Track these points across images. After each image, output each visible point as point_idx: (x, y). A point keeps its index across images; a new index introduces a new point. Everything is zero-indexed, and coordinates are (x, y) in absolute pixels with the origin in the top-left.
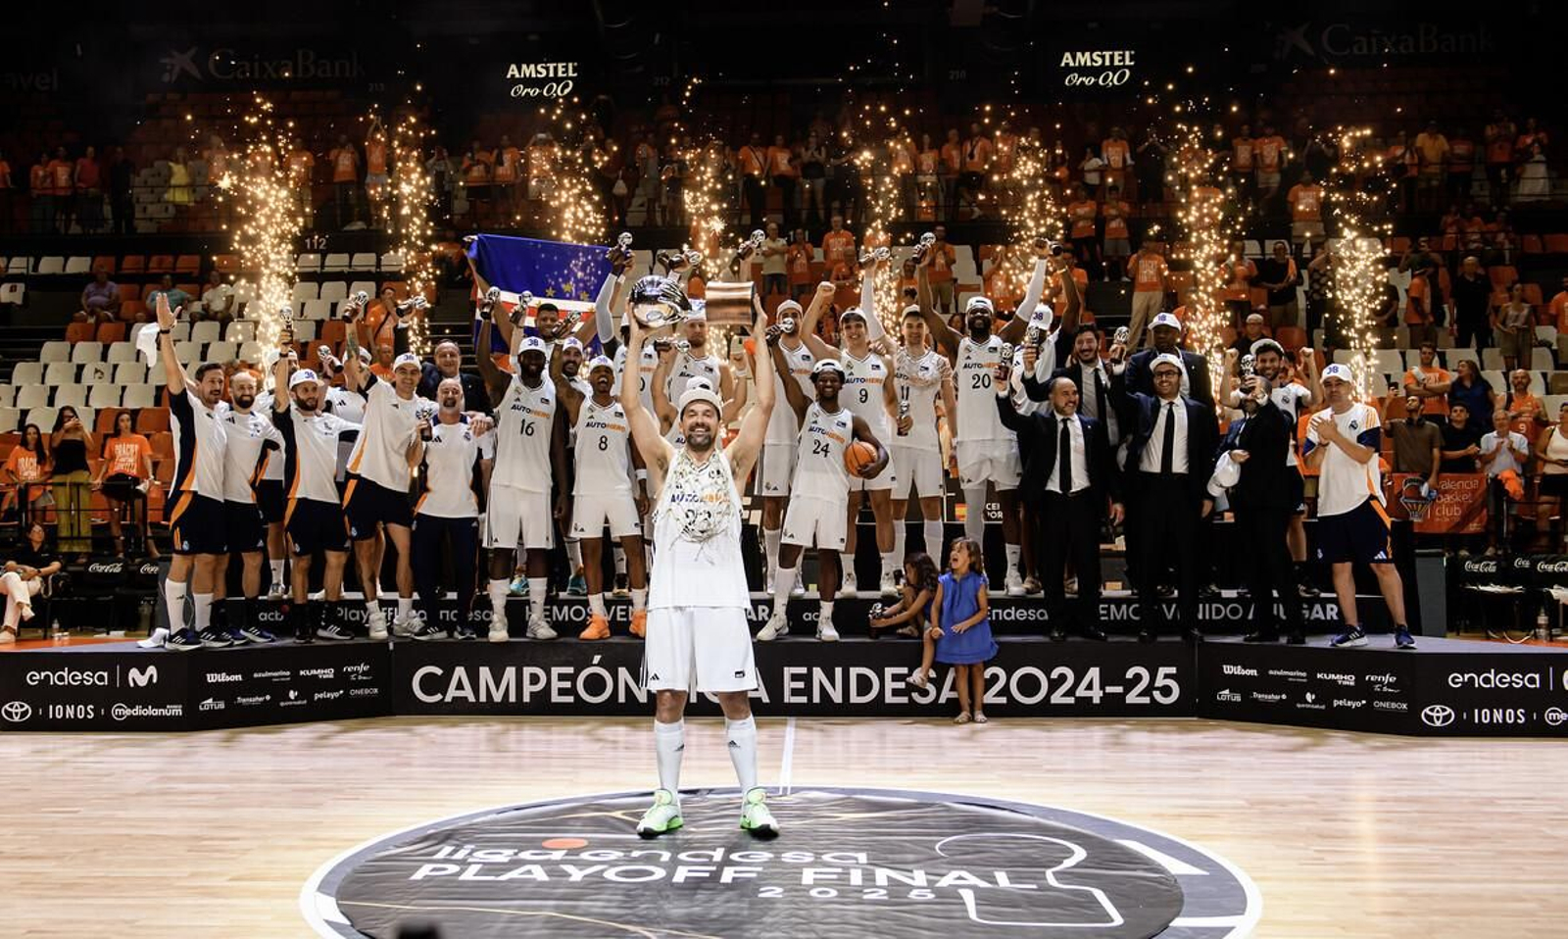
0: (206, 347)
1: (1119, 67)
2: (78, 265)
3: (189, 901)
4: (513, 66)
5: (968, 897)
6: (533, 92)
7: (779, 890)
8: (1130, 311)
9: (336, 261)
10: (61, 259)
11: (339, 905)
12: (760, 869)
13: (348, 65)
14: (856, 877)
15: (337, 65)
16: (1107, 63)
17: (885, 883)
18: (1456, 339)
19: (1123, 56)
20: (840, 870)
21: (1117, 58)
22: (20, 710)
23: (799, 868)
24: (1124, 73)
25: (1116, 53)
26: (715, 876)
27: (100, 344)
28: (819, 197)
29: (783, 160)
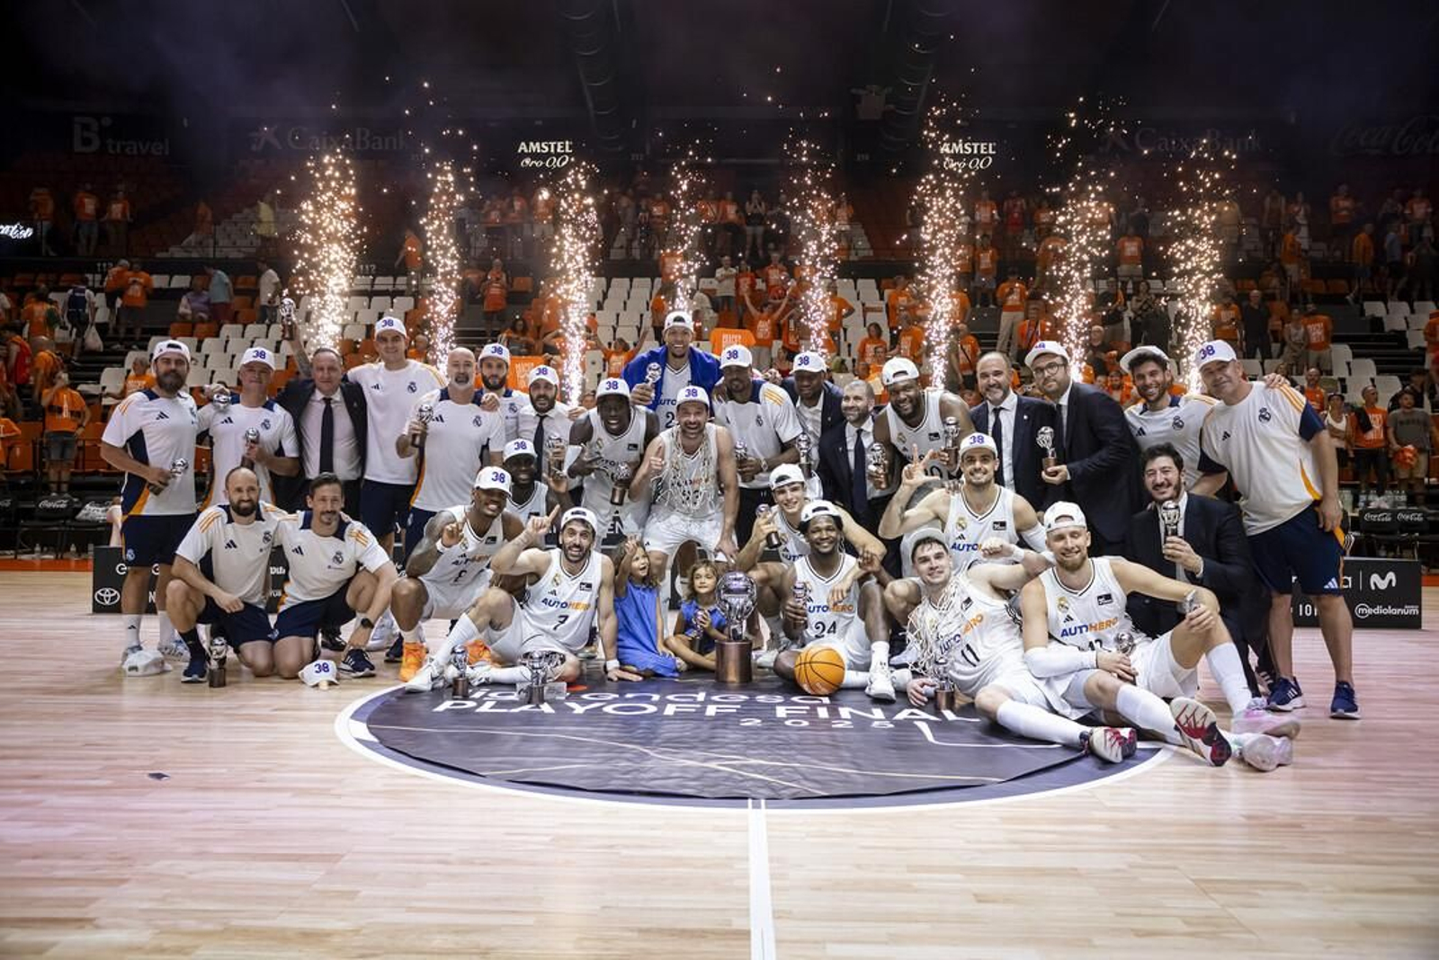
0: (279, 343)
1: (984, 155)
2: (180, 281)
3: (236, 724)
4: (523, 144)
5: (924, 727)
6: (538, 164)
7: (759, 721)
8: (998, 328)
9: (384, 282)
10: (167, 277)
11: (369, 728)
12: (739, 706)
13: (395, 140)
14: (823, 713)
15: (387, 140)
16: (975, 152)
17: (849, 717)
18: (1244, 354)
19: (987, 147)
20: (808, 708)
21: (983, 148)
22: (110, 596)
23: (773, 707)
24: (987, 161)
25: (982, 145)
26: (702, 710)
27: (195, 340)
28: (759, 241)
29: (731, 211)
